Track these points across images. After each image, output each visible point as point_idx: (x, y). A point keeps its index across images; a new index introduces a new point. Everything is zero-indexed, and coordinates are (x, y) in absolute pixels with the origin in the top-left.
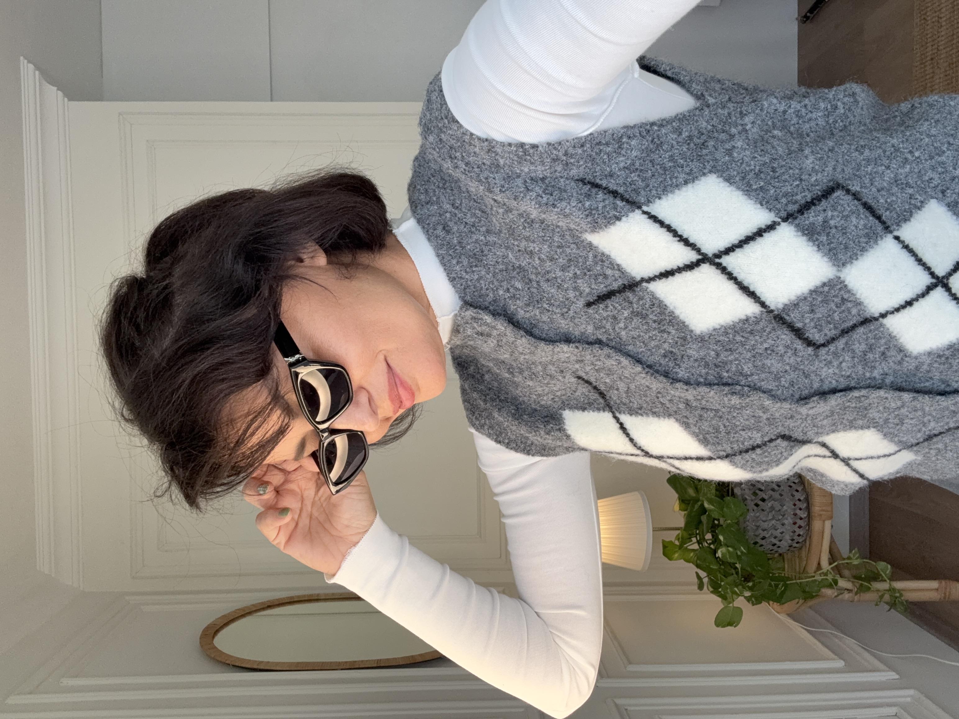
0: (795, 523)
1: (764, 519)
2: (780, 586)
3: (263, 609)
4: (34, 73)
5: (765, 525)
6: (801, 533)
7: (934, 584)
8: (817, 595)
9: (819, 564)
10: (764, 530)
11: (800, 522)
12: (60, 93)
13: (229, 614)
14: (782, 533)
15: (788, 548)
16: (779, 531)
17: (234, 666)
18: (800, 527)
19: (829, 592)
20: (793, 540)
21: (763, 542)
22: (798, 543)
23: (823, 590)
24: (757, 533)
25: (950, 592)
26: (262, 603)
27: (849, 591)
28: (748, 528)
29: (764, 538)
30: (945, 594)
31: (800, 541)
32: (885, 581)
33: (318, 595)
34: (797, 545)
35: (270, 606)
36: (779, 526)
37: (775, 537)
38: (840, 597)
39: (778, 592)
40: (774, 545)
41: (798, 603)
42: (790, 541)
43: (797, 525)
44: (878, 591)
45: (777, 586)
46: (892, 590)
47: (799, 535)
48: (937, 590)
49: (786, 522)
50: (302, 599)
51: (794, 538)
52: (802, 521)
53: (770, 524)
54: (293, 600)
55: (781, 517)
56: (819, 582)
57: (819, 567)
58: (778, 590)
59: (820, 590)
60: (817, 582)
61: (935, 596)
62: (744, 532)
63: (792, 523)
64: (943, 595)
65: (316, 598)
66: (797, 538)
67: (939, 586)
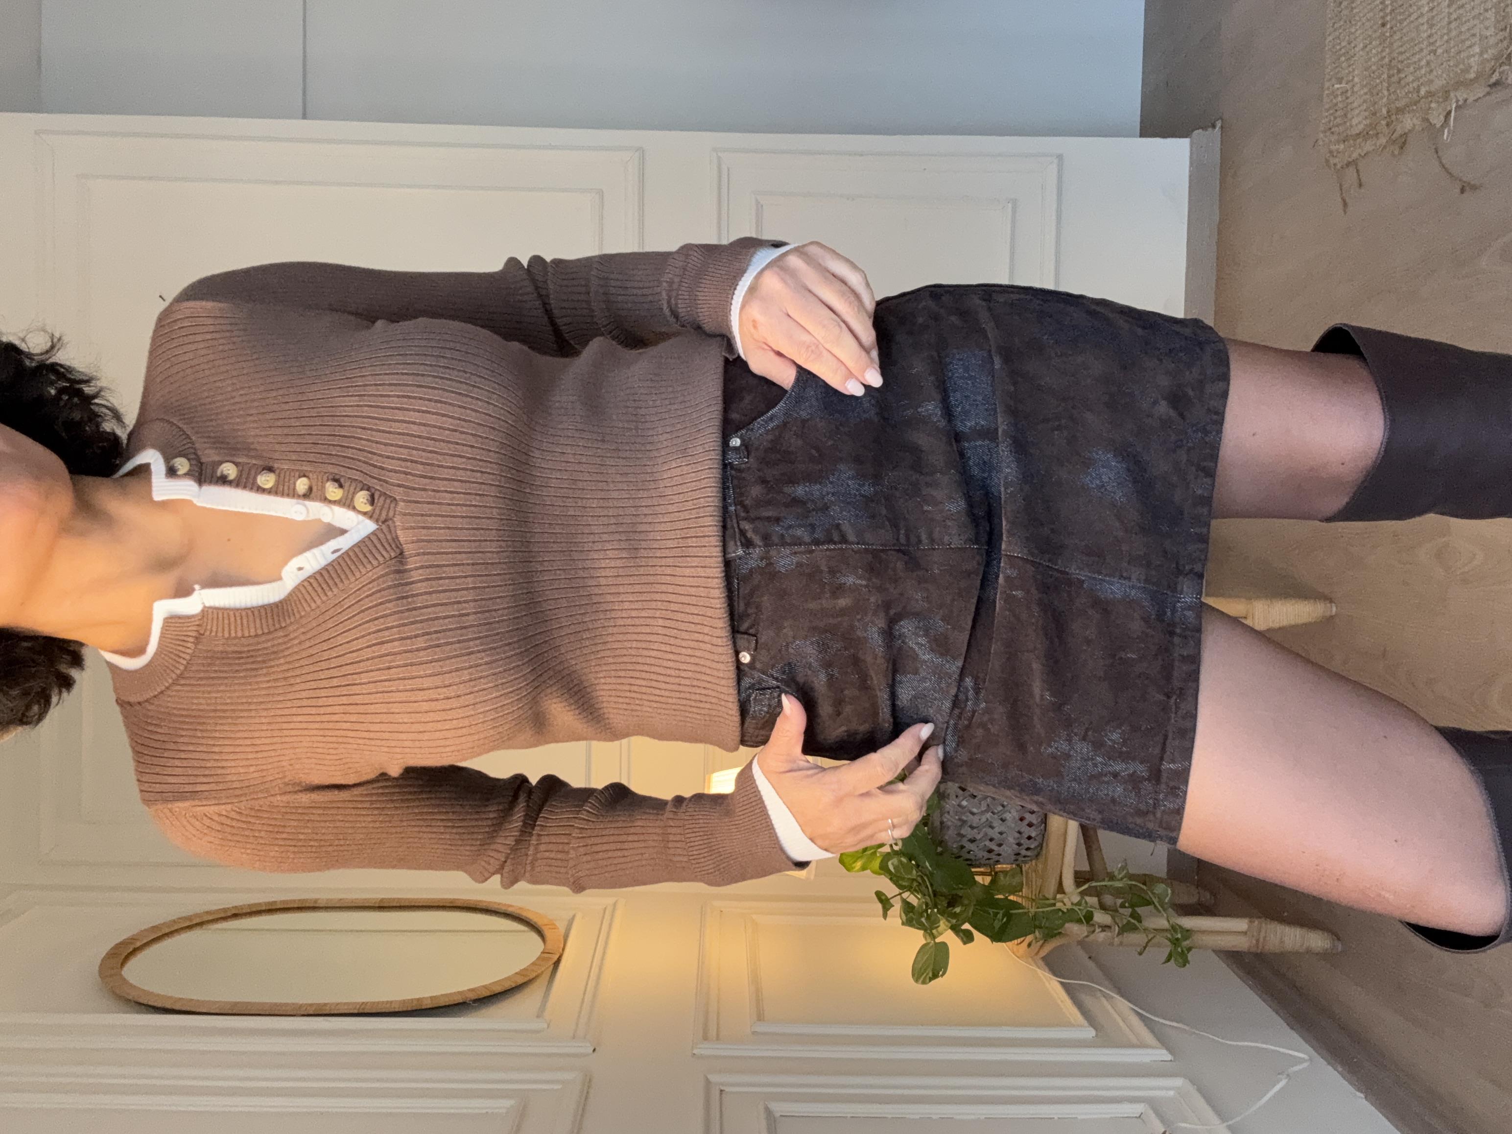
0: (1022, 819)
1: (975, 810)
2: (1000, 916)
3: (225, 919)
5: (975, 821)
6: (1033, 835)
7: (1241, 924)
8: (1060, 933)
9: (1060, 884)
10: (972, 827)
11: (1029, 818)
13: (165, 924)
14: (1001, 833)
15: (1013, 857)
16: (997, 830)
18: (1030, 825)
19: (1076, 930)
20: (1019, 844)
21: (972, 846)
22: (1028, 849)
23: (1067, 925)
24: (963, 832)
25: (1265, 937)
26: (225, 910)
27: (1105, 928)
28: (949, 823)
29: (972, 841)
30: (1258, 941)
31: (1032, 846)
32: (1161, 913)
33: (316, 901)
34: (1029, 853)
35: (236, 914)
36: (996, 823)
37: (991, 840)
38: (1092, 937)
39: (997, 925)
40: (990, 851)
42: (1016, 847)
43: (1026, 822)
44: (1148, 930)
45: (996, 914)
46: (1174, 928)
47: (1029, 838)
48: (1246, 932)
49: (1008, 816)
50: (288, 906)
51: (1022, 842)
52: (1034, 816)
53: (984, 819)
54: (274, 907)
55: (1000, 808)
56: (1063, 912)
57: (1060, 889)
58: (996, 921)
59: (1063, 925)
60: (1060, 913)
61: (1242, 944)
62: (941, 829)
63: (1017, 818)
64: (1254, 942)
65: (311, 905)
66: (1028, 842)
67: (1249, 927)
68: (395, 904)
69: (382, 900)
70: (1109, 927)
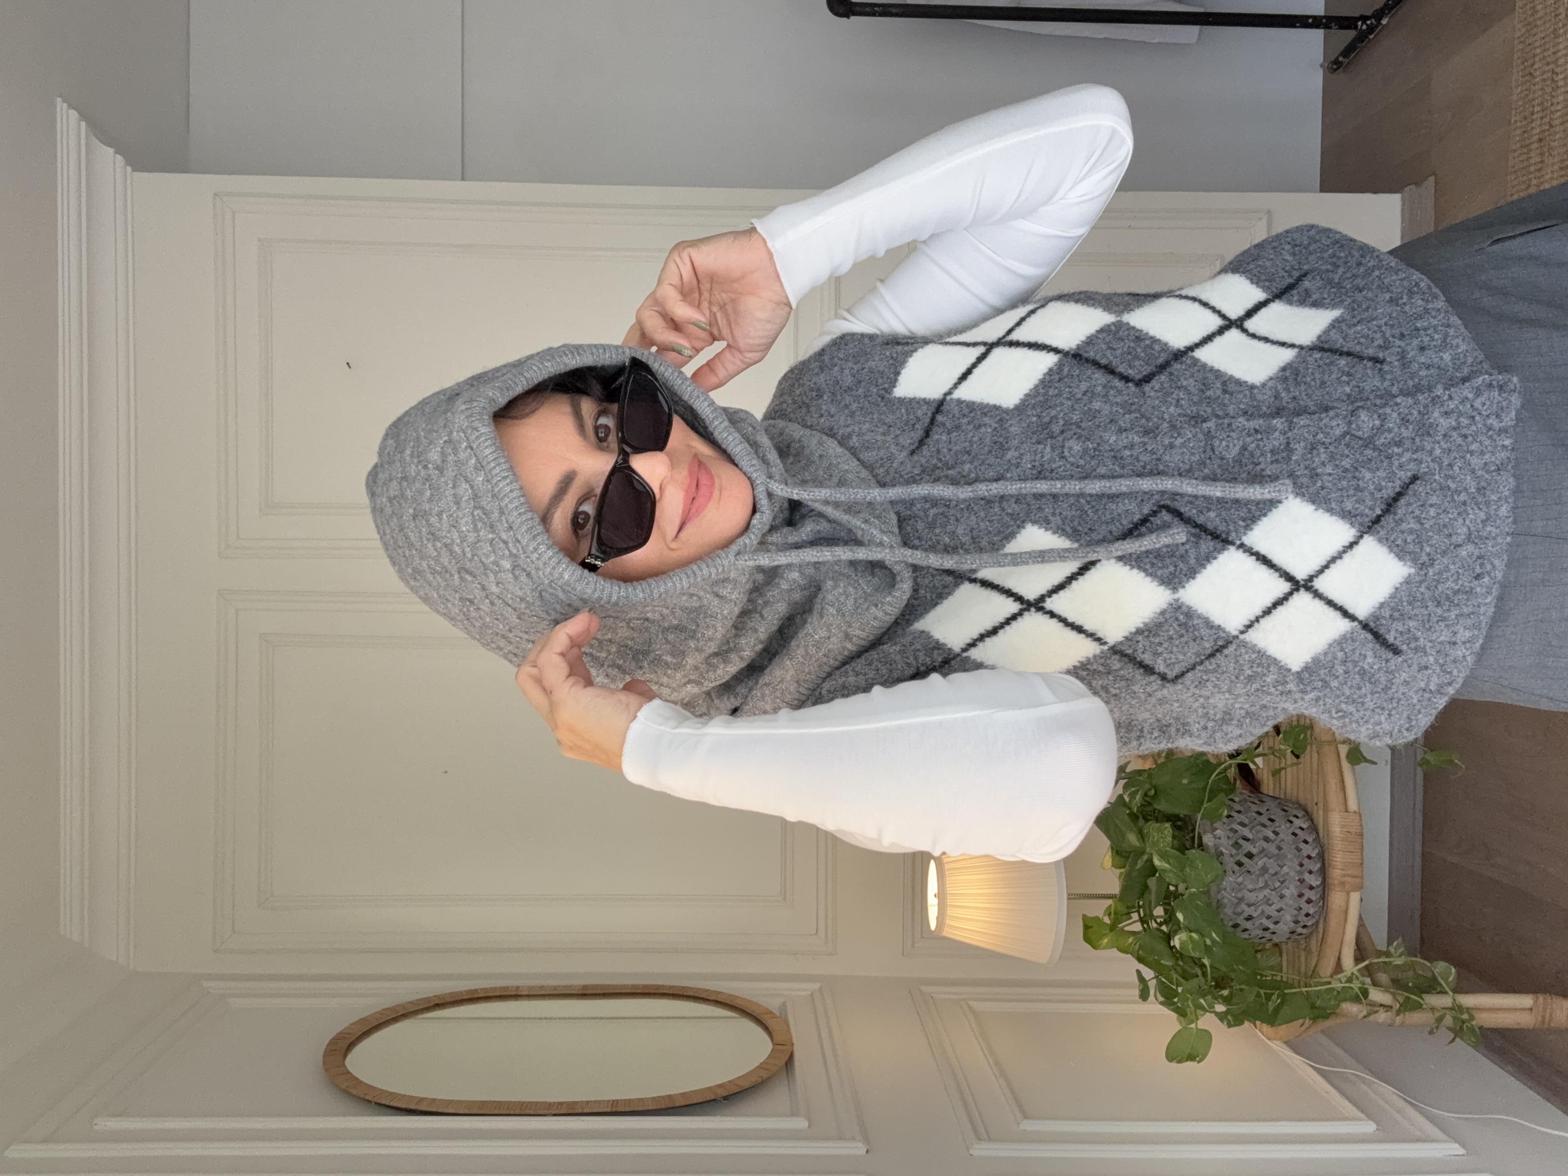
0: (1301, 895)
1: (1251, 887)
2: (1274, 997)
3: (428, 1009)
4: (79, 125)
5: (1252, 897)
6: (1311, 912)
7: (1526, 1001)
8: (1334, 1013)
9: (1339, 963)
10: (1250, 905)
11: (1309, 894)
12: (119, 158)
13: (370, 1016)
14: (1278, 911)
15: (1288, 935)
16: (1274, 907)
17: (376, 1103)
18: (1309, 901)
19: (1353, 1009)
20: (1296, 922)
21: (1248, 925)
22: (1305, 927)
23: (1344, 1005)
24: (1239, 910)
25: (1551, 1015)
26: (427, 999)
27: (1388, 1008)
28: (1225, 901)
29: (1249, 918)
30: (1543, 1017)
31: (1309, 924)
32: (1446, 993)
33: (518, 988)
34: (1304, 931)
35: (439, 1004)
36: (1275, 898)
37: (1268, 917)
38: (1372, 1018)
39: (1271, 1006)
40: (1266, 929)
41: (1302, 1025)
42: (1292, 924)
43: (1305, 898)
44: (1433, 1009)
45: (1268, 997)
46: (1457, 1009)
47: (1307, 915)
48: (1531, 1009)
49: (1286, 892)
50: (491, 994)
51: (1299, 919)
52: (1313, 891)
53: (1261, 896)
54: (476, 996)
55: (1279, 884)
56: (1338, 992)
57: (1338, 968)
58: (1270, 1003)
59: (1338, 1005)
60: (1335, 993)
61: (1526, 1020)
62: (1218, 908)
63: (1296, 894)
64: (1540, 1018)
65: (513, 993)
66: (1305, 918)
67: (1536, 1002)
68: (598, 992)
69: (585, 987)
70: (1391, 1007)
